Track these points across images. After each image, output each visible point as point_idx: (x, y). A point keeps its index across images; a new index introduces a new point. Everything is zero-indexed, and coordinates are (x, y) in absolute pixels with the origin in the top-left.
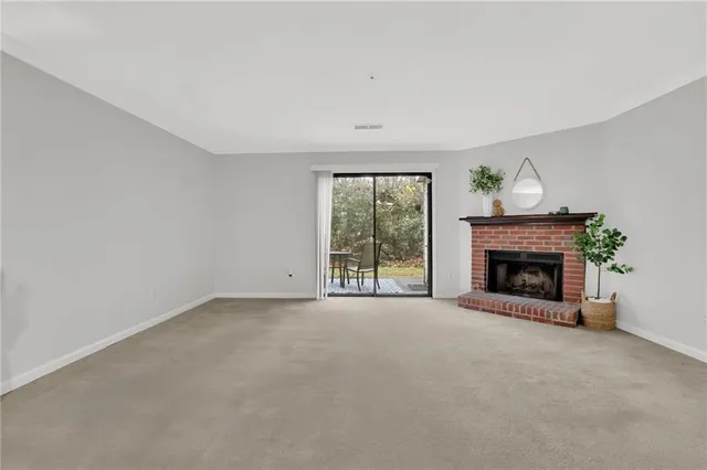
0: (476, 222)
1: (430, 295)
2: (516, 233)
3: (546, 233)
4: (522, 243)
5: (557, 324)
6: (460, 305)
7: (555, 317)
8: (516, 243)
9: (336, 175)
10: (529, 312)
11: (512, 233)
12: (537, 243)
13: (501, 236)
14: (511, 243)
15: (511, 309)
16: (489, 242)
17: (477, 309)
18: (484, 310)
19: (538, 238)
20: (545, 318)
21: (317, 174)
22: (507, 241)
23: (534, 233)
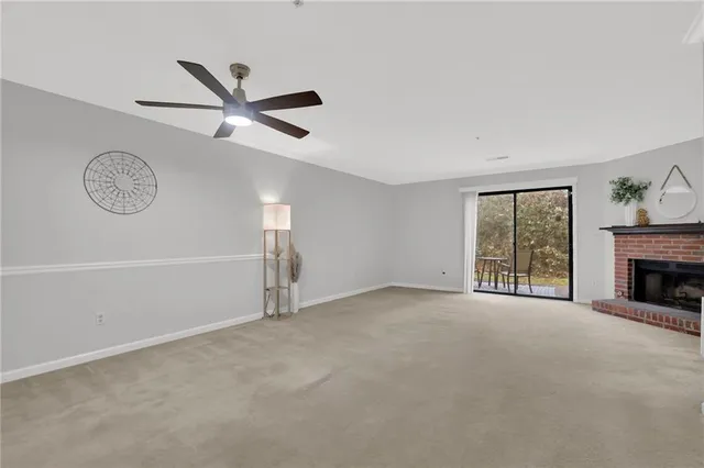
0: (618, 231)
1: (570, 299)
2: (662, 242)
3: (695, 242)
4: (667, 253)
5: (689, 332)
6: (594, 309)
7: (688, 326)
8: (661, 252)
9: (480, 194)
10: (661, 320)
11: (656, 242)
12: (685, 253)
13: (645, 245)
14: (655, 252)
15: (642, 315)
16: (632, 251)
17: (609, 313)
18: (616, 315)
19: (685, 248)
20: (677, 326)
21: (464, 195)
22: (651, 250)
23: (681, 242)
